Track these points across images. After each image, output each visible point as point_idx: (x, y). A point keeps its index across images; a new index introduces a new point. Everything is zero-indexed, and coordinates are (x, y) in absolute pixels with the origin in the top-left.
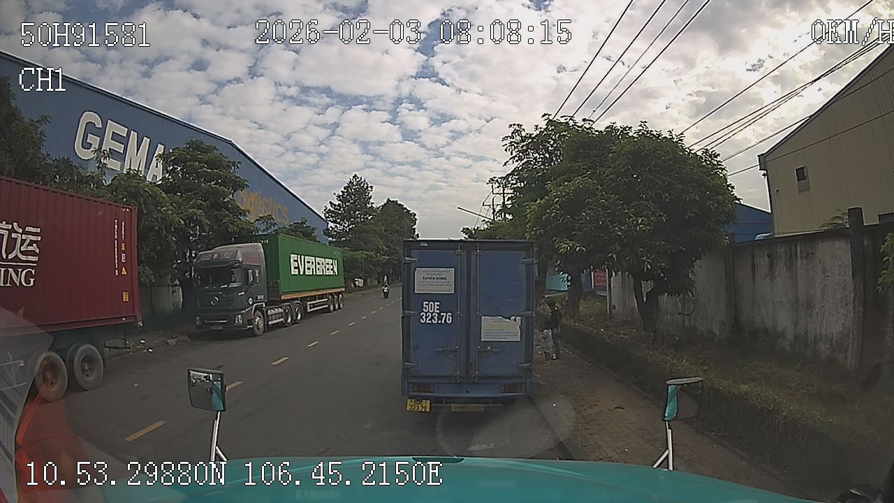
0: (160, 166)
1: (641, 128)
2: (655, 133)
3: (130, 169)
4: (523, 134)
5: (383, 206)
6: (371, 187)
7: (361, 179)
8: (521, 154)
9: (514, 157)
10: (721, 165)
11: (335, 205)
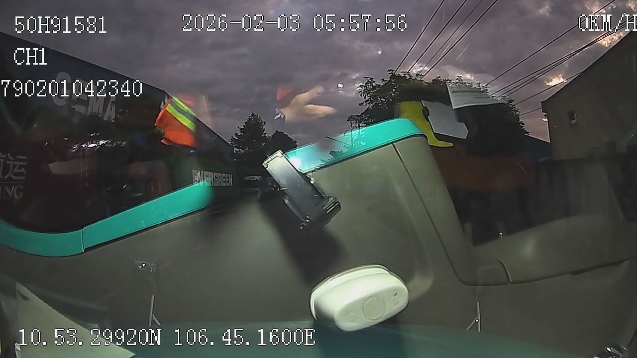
0: (114, 109)
1: (457, 81)
2: (468, 85)
3: (92, 112)
4: (374, 85)
5: (273, 136)
6: (265, 123)
7: (257, 116)
8: (372, 99)
9: (366, 101)
10: (515, 108)
11: (238, 135)
